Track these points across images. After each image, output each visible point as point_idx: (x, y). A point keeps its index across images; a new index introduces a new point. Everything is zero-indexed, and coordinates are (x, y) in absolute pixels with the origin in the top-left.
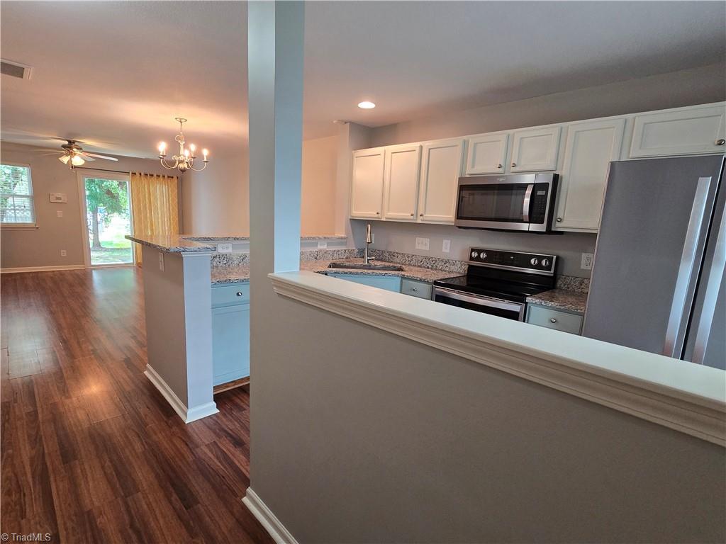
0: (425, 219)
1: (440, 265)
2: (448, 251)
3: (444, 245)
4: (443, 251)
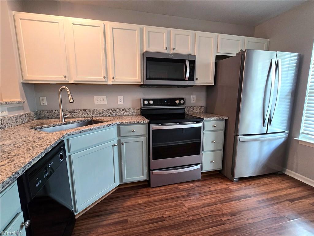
0: (116, 80)
1: (118, 113)
2: (122, 103)
3: (119, 100)
4: (119, 103)
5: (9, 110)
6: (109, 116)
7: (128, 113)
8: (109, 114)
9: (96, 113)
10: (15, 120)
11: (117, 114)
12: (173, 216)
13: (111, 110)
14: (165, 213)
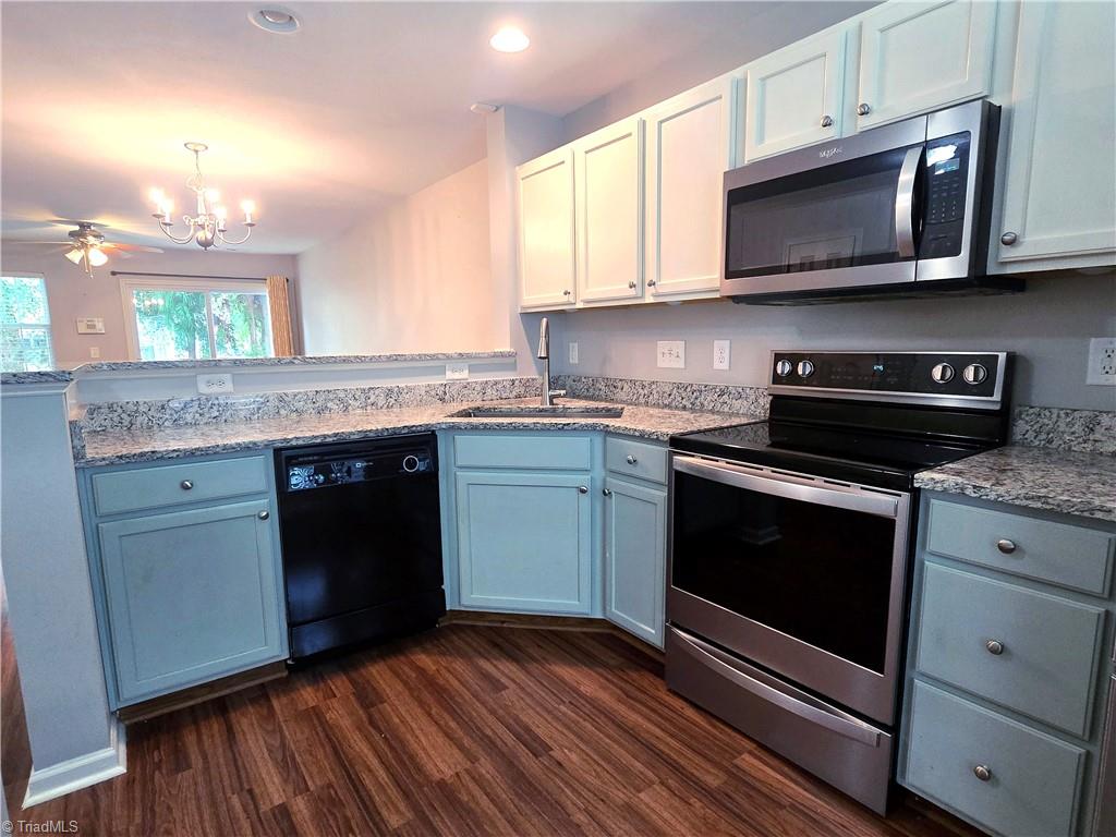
0: (661, 291)
1: (708, 400)
2: (725, 366)
3: (716, 353)
4: (717, 365)
5: (472, 369)
6: (684, 408)
7: (737, 404)
8: (684, 402)
9: (654, 392)
10: (478, 388)
11: (706, 403)
12: (568, 772)
13: (689, 389)
14: (570, 750)
